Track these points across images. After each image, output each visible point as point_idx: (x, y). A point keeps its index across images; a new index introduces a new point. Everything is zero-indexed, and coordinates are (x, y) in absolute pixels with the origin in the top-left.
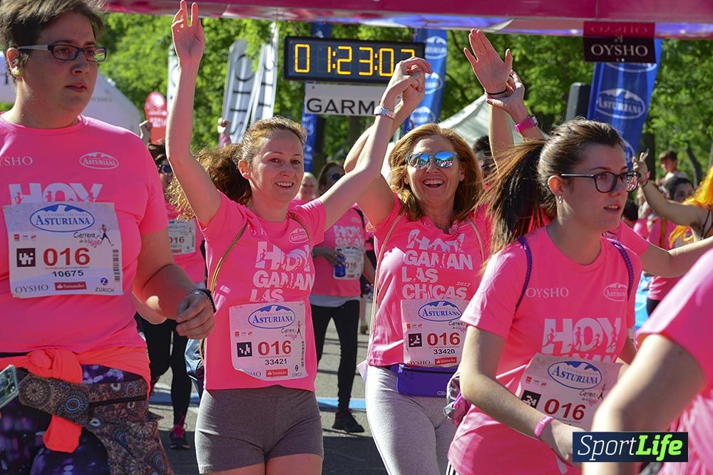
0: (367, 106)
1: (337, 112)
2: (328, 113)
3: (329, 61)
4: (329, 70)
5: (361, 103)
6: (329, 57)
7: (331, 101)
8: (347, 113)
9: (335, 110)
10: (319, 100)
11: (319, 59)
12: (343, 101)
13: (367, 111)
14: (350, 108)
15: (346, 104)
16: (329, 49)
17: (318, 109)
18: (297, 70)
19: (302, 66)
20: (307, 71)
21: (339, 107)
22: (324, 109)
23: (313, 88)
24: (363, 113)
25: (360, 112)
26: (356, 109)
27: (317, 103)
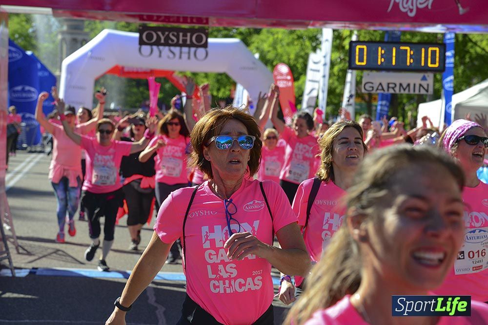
0: (405, 86)
1: (384, 91)
2: (378, 92)
3: (379, 57)
4: (379, 63)
5: (401, 85)
6: (380, 54)
7: (380, 84)
8: (391, 91)
9: (383, 89)
10: (372, 83)
11: (372, 55)
12: (388, 84)
13: (404, 90)
14: (393, 88)
15: (391, 85)
16: (380, 49)
17: (371, 89)
18: (358, 63)
19: (361, 60)
20: (364, 63)
21: (385, 87)
22: (375, 89)
23: (368, 75)
24: (402, 91)
25: (400, 91)
26: (397, 89)
27: (371, 85)
